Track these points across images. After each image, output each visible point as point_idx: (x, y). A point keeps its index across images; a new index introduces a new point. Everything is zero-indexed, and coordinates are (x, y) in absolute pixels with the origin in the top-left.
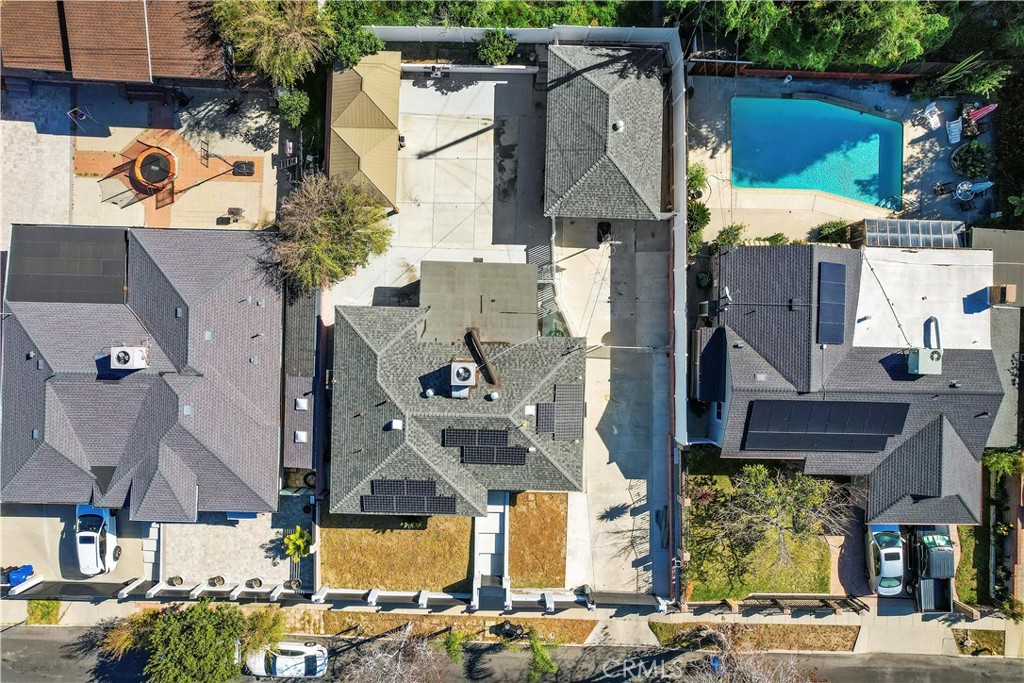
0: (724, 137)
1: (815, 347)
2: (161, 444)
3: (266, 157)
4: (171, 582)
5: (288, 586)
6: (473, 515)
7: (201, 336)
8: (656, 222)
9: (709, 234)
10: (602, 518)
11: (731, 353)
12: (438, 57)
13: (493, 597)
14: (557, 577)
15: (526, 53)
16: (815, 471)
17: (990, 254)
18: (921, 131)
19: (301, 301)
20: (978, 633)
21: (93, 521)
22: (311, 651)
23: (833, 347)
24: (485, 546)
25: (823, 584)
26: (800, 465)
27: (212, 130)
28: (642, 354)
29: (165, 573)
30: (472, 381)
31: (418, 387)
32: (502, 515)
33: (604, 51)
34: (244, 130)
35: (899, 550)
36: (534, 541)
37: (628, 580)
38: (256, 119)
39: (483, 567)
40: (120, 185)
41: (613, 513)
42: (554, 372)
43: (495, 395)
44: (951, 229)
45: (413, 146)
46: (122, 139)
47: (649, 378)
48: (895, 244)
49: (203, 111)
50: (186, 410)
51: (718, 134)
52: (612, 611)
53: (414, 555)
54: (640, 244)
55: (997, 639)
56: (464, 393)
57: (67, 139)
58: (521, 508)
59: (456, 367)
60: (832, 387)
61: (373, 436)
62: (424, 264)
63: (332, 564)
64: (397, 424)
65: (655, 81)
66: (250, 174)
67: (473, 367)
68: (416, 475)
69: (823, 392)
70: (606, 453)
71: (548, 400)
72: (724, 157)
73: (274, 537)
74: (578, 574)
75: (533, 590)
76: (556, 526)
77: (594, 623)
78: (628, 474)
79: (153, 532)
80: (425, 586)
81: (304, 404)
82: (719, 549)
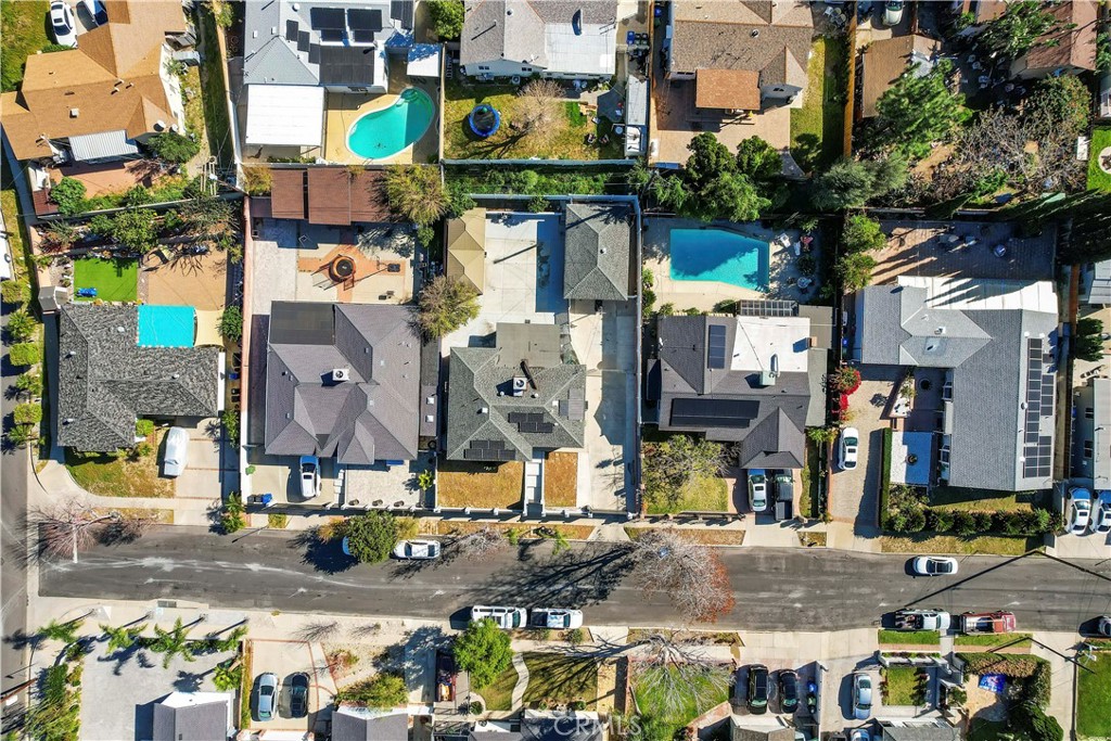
0: (666, 252)
1: (707, 370)
2: (357, 422)
3: (407, 261)
4: (352, 503)
5: (419, 505)
6: (524, 461)
7: (379, 363)
8: (625, 301)
9: (656, 307)
10: (598, 467)
11: (663, 373)
12: (505, 207)
13: (535, 511)
14: (571, 499)
15: (555, 205)
16: (711, 438)
17: (808, 320)
18: (780, 248)
19: (430, 344)
20: (811, 534)
21: (310, 467)
22: (431, 543)
23: (718, 370)
24: (531, 482)
25: (724, 505)
26: (703, 434)
27: (376, 245)
28: (621, 373)
29: (349, 498)
30: (524, 387)
31: (496, 391)
32: (541, 465)
33: (597, 207)
34: (394, 246)
35: (764, 485)
36: (558, 479)
37: (613, 504)
38: (402, 239)
39: (530, 496)
40: (323, 277)
41: (603, 464)
42: (568, 383)
43: (537, 395)
44: (789, 306)
45: (491, 257)
46: (326, 251)
47: (624, 388)
48: (757, 314)
49: (371, 235)
50: (371, 403)
51: (663, 251)
52: (604, 521)
53: (491, 488)
54: (619, 312)
55: (822, 537)
56: (520, 394)
57: (294, 251)
58: (551, 461)
59: (516, 380)
60: (717, 392)
61: (471, 417)
62: (498, 324)
63: (444, 493)
64: (485, 410)
65: (625, 224)
66: (398, 270)
67: (525, 380)
68: (494, 438)
69: (710, 394)
70: (600, 429)
71: (565, 398)
72: (667, 263)
73: (410, 477)
74: (583, 499)
75: (558, 508)
76: (571, 471)
77: (593, 528)
78: (612, 441)
79: (341, 475)
80: (497, 505)
81: (432, 400)
82: (663, 484)
